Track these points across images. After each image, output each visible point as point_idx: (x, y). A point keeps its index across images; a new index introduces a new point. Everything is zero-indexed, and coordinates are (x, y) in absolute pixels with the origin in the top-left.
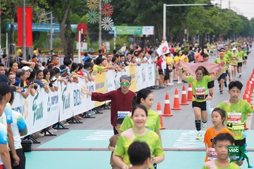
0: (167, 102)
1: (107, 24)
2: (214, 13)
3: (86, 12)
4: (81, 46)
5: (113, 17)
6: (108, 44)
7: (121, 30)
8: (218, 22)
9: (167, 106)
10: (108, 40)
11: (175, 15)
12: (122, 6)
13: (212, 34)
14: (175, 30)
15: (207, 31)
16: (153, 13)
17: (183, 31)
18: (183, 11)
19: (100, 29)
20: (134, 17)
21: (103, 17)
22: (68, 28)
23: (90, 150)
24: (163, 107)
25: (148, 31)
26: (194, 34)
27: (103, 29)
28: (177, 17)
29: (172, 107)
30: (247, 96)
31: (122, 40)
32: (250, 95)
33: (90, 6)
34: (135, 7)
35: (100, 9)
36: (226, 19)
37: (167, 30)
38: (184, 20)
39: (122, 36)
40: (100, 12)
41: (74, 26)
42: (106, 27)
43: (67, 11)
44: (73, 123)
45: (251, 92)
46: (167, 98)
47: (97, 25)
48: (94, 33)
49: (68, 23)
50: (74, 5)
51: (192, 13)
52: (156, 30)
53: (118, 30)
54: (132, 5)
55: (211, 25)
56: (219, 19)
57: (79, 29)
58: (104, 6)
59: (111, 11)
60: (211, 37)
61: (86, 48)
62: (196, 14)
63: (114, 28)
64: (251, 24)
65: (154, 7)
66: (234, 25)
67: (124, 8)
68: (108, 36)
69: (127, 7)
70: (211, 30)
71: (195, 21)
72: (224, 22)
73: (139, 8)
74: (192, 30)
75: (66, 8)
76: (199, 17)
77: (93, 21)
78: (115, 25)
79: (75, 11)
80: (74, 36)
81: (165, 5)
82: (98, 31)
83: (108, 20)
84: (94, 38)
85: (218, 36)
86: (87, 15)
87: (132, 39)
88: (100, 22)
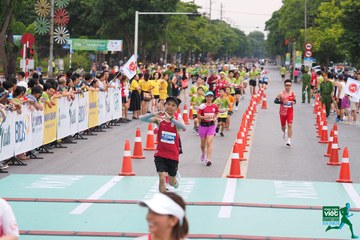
0: (138, 140)
1: (61, 35)
2: (201, 25)
3: (33, 20)
4: (26, 64)
5: (69, 27)
6: (61, 62)
7: (79, 45)
8: (206, 36)
9: (138, 145)
10: (62, 57)
11: (150, 26)
12: (81, 12)
13: (197, 52)
14: (149, 45)
15: (191, 48)
16: (122, 23)
17: (160, 48)
18: (161, 22)
19: (52, 42)
20: (96, 28)
21: (56, 26)
22: (10, 39)
23: (36, 200)
24: (132, 147)
25: (115, 46)
26: (174, 51)
27: (55, 43)
28: (153, 30)
29: (144, 146)
30: (243, 135)
31: (81, 57)
32: (245, 133)
33: (39, 11)
34: (98, 14)
35: (52, 15)
36: (217, 33)
37: (139, 46)
38: (161, 32)
39: (80, 53)
40: (52, 20)
41: (17, 38)
42: (60, 40)
43: (8, 18)
44: (13, 164)
45: (248, 129)
46: (138, 134)
47: (47, 36)
48: (43, 47)
49: (10, 33)
50: (18, 9)
51: (173, 24)
52: (124, 45)
53: (75, 44)
54: (95, 12)
55: (197, 41)
56: (208, 33)
57: (24, 41)
58: (57, 12)
59: (66, 19)
60: (197, 56)
61: (32, 67)
62: (177, 26)
63: (70, 41)
64: (248, 41)
65: (123, 16)
66: (227, 41)
67: (83, 15)
68: (61, 51)
69: (88, 15)
70: (196, 46)
71: (176, 34)
72: (214, 36)
73: (104, 15)
74: (172, 47)
75: (7, 13)
76: (182, 30)
77: (42, 31)
78: (71, 37)
79: (19, 18)
80: (17, 50)
81: (137, 13)
82: (48, 44)
83: (62, 30)
84: (44, 54)
85: (205, 55)
86: (35, 24)
87: (93, 57)
88: (52, 33)
